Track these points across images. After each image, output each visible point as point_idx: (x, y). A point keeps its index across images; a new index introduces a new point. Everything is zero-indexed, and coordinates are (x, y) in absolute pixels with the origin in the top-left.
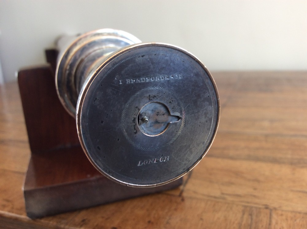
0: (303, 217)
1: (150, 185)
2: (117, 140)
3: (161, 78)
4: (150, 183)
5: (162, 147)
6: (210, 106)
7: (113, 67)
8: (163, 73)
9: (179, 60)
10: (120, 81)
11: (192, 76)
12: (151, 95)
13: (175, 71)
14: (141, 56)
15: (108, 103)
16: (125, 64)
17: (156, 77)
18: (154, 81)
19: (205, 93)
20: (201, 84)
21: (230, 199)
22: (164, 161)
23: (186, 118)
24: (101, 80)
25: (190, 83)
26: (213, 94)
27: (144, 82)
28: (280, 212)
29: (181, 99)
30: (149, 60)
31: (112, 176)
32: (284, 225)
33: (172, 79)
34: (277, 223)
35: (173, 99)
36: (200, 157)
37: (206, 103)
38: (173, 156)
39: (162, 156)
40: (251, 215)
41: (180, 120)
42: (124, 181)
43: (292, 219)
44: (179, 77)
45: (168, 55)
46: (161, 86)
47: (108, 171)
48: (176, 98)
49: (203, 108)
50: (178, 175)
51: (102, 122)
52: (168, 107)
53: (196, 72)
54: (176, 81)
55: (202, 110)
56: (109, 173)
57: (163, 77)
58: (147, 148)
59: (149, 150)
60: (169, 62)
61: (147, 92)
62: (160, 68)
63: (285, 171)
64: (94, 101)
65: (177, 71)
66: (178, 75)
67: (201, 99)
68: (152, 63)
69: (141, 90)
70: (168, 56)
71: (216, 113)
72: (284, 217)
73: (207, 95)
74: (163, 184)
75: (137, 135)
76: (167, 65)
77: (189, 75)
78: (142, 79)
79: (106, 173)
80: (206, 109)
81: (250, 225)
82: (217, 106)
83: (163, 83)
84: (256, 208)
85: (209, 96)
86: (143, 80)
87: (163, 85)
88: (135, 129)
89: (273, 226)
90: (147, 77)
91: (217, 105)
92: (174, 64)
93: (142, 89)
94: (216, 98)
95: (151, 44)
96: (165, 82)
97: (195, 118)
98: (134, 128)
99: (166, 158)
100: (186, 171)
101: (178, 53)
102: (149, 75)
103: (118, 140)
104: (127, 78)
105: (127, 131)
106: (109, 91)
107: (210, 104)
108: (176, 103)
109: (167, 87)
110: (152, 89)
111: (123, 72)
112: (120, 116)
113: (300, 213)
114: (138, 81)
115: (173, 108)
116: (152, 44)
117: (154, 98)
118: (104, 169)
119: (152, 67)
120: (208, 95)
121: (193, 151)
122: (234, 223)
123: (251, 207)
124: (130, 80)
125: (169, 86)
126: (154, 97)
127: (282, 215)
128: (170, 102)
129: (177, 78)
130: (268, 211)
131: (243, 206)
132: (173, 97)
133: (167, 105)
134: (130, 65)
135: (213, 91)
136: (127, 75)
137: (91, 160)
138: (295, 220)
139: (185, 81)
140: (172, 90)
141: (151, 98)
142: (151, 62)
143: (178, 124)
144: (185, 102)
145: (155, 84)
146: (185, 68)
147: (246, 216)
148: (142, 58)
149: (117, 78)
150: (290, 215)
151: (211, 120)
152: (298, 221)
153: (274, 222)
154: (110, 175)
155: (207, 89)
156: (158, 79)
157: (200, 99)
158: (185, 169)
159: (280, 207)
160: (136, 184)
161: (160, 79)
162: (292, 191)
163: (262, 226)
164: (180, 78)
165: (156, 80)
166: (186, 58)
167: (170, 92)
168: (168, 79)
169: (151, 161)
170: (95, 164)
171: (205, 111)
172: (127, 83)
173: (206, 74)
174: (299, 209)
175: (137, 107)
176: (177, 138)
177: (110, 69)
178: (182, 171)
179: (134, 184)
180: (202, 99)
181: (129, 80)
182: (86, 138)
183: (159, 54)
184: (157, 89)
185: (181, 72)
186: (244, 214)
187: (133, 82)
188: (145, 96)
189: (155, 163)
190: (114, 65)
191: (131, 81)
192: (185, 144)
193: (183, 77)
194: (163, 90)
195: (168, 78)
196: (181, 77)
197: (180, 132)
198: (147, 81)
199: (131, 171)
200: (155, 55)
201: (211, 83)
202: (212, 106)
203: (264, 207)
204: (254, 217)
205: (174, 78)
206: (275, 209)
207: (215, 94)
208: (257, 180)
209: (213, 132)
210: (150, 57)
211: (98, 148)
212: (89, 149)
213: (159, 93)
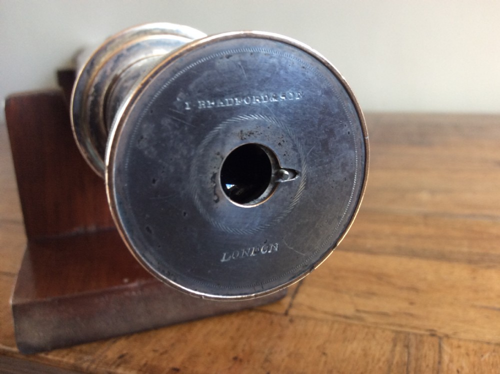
0: (494, 351)
1: (244, 296)
2: (183, 214)
3: (262, 97)
4: (244, 292)
5: (265, 226)
6: (352, 152)
7: (172, 76)
8: (267, 90)
9: (296, 64)
10: (187, 103)
11: (319, 95)
12: (245, 131)
13: (289, 86)
14: (225, 56)
15: (164, 145)
16: (195, 72)
17: (254, 97)
18: (250, 105)
19: (342, 126)
20: (336, 110)
21: (370, 319)
22: (269, 252)
23: (307, 174)
24: (150, 101)
25: (315, 108)
26: (357, 129)
27: (231, 105)
28: (455, 343)
29: (300, 139)
30: (240, 63)
31: (175, 281)
32: (464, 363)
33: (283, 99)
34: (451, 361)
35: (284, 139)
36: (332, 243)
37: (344, 144)
38: (285, 243)
39: (265, 243)
40: (407, 346)
41: (297, 178)
42: (196, 290)
43: (476, 353)
44: (295, 96)
45: (275, 55)
46: (263, 112)
47: (166, 272)
48: (290, 137)
49: (339, 155)
50: (293, 278)
51: (154, 181)
52: (276, 152)
53: (326, 87)
54: (290, 104)
55: (337, 157)
56: (168, 275)
57: (266, 96)
58: (237, 229)
59: (242, 233)
60: (277, 69)
61: (236, 124)
62: (260, 80)
63: (460, 273)
64: (139, 141)
65: (292, 86)
66: (293, 94)
67: (335, 139)
68: (247, 70)
69: (226, 121)
70: (274, 57)
71: (362, 164)
72: (463, 351)
73: (346, 130)
74: (266, 293)
75: (219, 204)
76: (274, 73)
77: (314, 93)
78: (227, 100)
79: (164, 275)
80: (344, 157)
81: (407, 364)
82: (364, 151)
83: (267, 108)
84: (415, 335)
85: (350, 133)
86: (230, 102)
87: (265, 111)
88: (215, 194)
89: (445, 367)
90: (237, 96)
91: (363, 148)
92: (287, 72)
93: (228, 118)
94: (362, 136)
95: (244, 34)
96: (270, 106)
97: (324, 173)
98: (215, 191)
99: (273, 247)
100: (308, 269)
101: (293, 51)
102: (241, 93)
103: (185, 214)
104: (201, 98)
105: (200, 198)
106: (166, 122)
107: (352, 147)
108: (291, 146)
109: (274, 115)
110: (247, 119)
111: (191, 87)
112: (188, 170)
113: (488, 343)
114: (220, 105)
115: (285, 155)
116: (246, 34)
117: (249, 136)
118: (159, 269)
119: (246, 76)
120: (349, 130)
121: (321, 232)
122: (379, 360)
123: (409, 334)
124: (206, 102)
125: (278, 113)
126: (251, 133)
127: (459, 347)
128: (280, 144)
129: (292, 99)
130: (435, 340)
131: (393, 331)
132: (285, 135)
133: (273, 150)
134: (206, 74)
135: (358, 123)
136: (199, 92)
137: (135, 253)
138: (482, 356)
139: (306, 104)
140: (283, 121)
141: (245, 136)
142: (244, 68)
143: (293, 184)
144: (306, 144)
145: (251, 110)
146: (307, 80)
147: (398, 348)
148: (228, 60)
149: (181, 98)
150: (471, 346)
151: (352, 176)
152: (486, 356)
153: (446, 358)
154: (171, 279)
155: (346, 119)
156: (258, 100)
157: (333, 138)
158: (306, 266)
159: (455, 333)
160: (218, 294)
161: (261, 100)
162: (474, 306)
163: (427, 366)
164: (298, 98)
165: (254, 103)
166: (308, 60)
167: (279, 126)
168: (276, 101)
169: (246, 253)
170: (143, 258)
171: (342, 160)
172: (200, 108)
173: (344, 91)
174: (488, 337)
175: (218, 154)
176: (292, 210)
177: (167, 80)
178: (300, 269)
179: (215, 294)
180: (338, 138)
181: (203, 102)
182: (124, 213)
183: (258, 52)
184: (255, 120)
185: (299, 88)
186: (395, 345)
187: (212, 105)
188: (233, 132)
189: (253, 257)
190: (175, 72)
191: (206, 105)
192: (307, 220)
193: (303, 96)
194: (267, 120)
195: (275, 98)
196: (299, 96)
197: (296, 200)
198: (237, 104)
199: (209, 271)
200: (252, 54)
201: (354, 109)
202: (355, 150)
203: (428, 333)
204: (413, 351)
205: (286, 98)
206: (447, 336)
207: (360, 129)
208: (415, 289)
209: (356, 199)
210: (243, 58)
211: (148, 229)
212: (130, 231)
213: (260, 127)
